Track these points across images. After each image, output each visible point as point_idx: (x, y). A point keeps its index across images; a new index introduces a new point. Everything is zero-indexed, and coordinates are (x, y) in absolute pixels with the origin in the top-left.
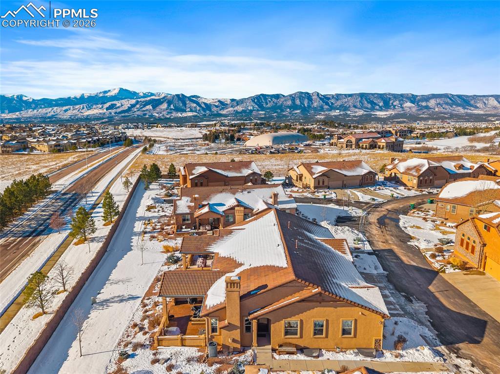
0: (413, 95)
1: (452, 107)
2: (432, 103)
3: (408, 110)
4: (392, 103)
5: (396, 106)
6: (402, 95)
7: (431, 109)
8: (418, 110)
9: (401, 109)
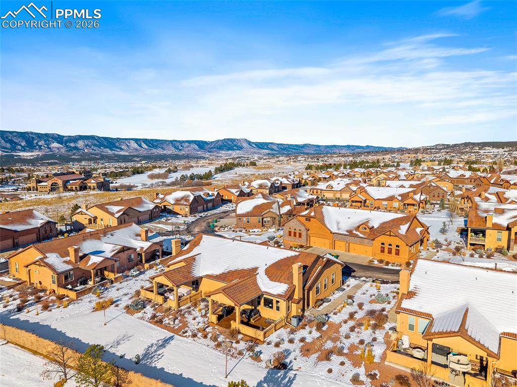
0: (59, 135)
1: (100, 148)
2: (80, 144)
3: (57, 151)
4: (37, 143)
5: (42, 146)
6: (47, 135)
7: (80, 149)
8: (67, 151)
9: (48, 150)
